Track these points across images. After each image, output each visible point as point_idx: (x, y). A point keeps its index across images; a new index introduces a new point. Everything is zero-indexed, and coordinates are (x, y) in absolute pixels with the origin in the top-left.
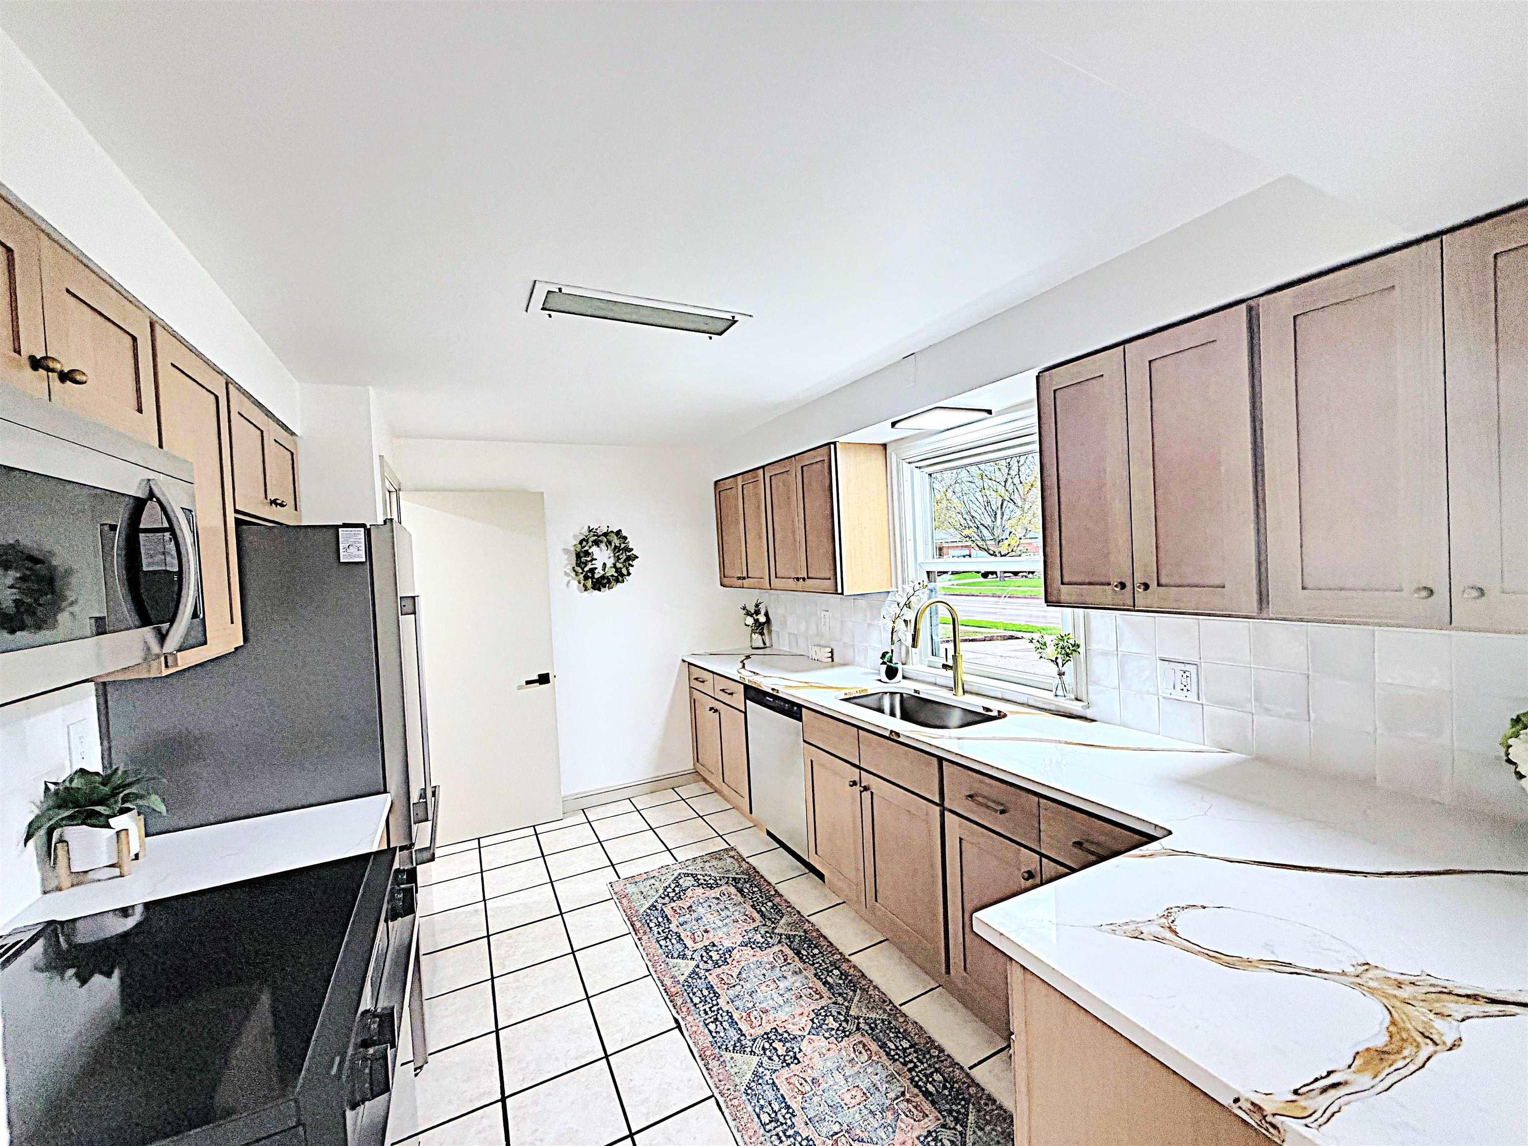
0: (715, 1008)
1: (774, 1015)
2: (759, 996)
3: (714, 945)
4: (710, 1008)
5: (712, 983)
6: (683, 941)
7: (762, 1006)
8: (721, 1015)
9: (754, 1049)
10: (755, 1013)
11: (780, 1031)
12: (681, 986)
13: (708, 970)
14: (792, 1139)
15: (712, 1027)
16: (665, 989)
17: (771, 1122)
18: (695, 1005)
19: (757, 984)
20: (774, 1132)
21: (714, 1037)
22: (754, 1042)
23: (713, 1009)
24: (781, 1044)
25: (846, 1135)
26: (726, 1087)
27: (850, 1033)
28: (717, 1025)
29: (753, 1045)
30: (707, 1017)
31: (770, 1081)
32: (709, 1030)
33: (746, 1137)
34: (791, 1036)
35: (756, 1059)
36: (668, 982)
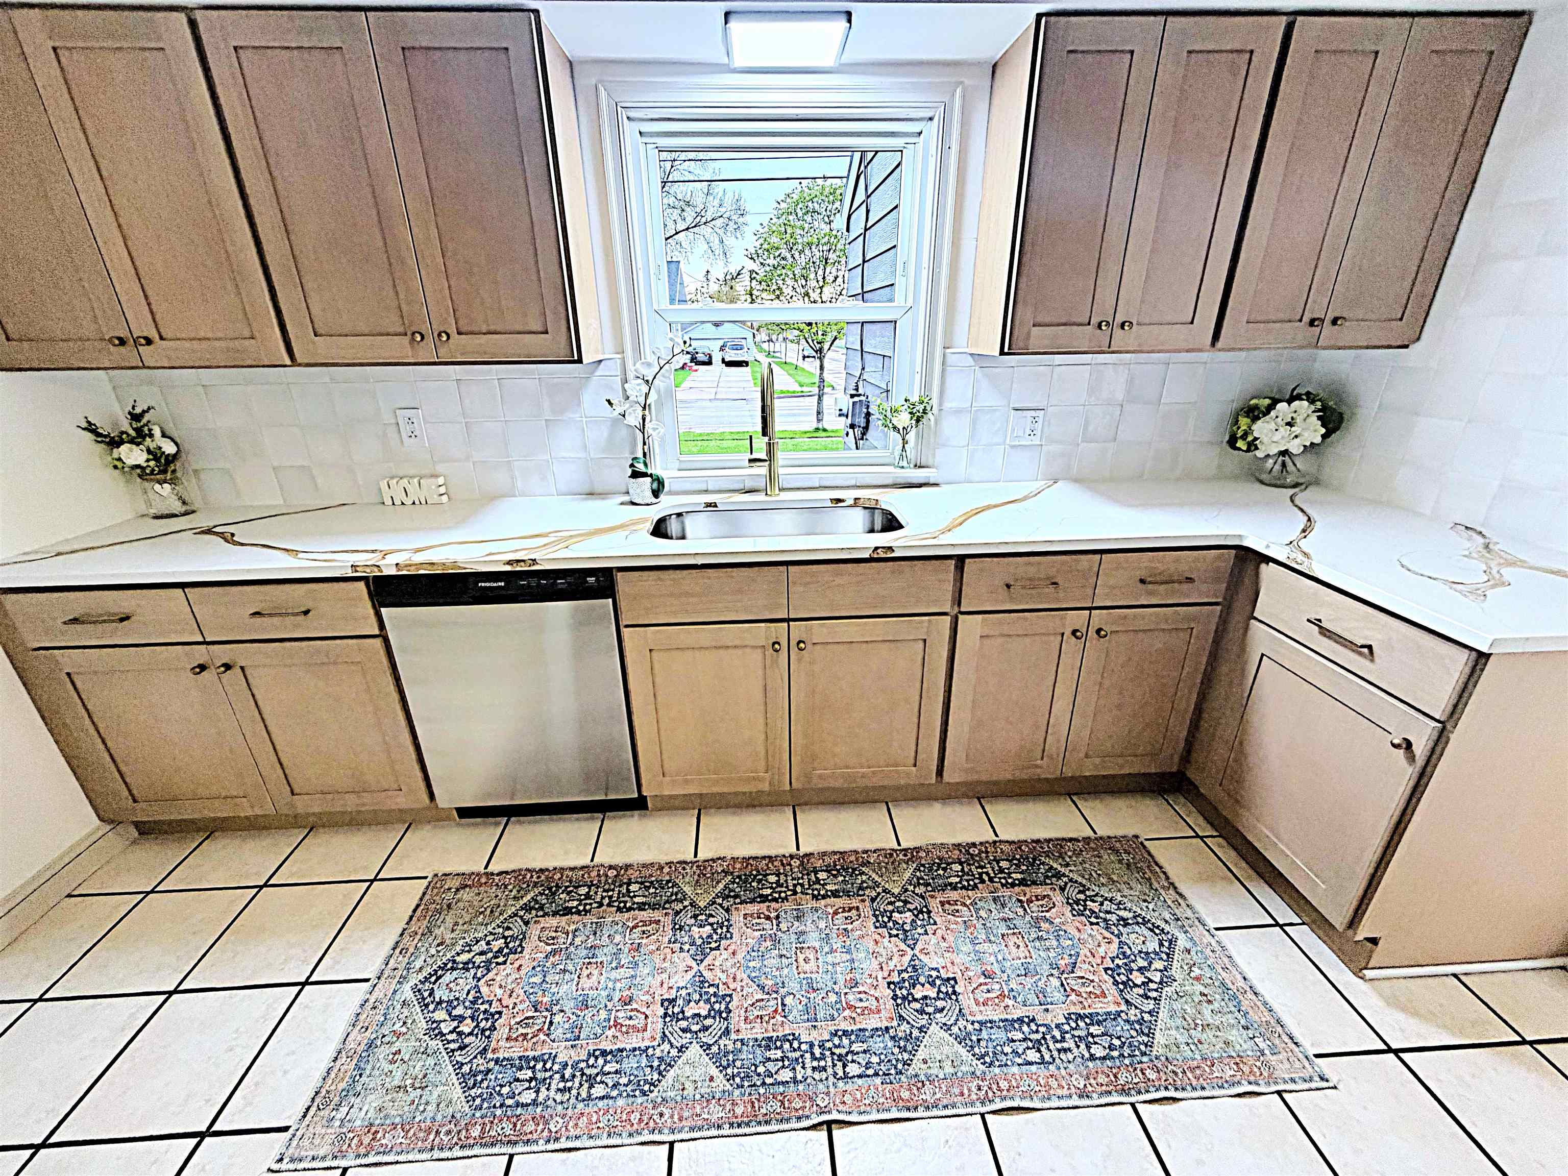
0: (817, 1051)
1: (866, 975)
2: (822, 979)
3: (672, 1001)
4: (814, 1058)
5: (760, 1037)
6: (621, 1050)
7: (841, 982)
8: (836, 1047)
9: (919, 1025)
10: (850, 997)
11: (896, 980)
12: (737, 1092)
13: (727, 1032)
14: (1068, 1036)
15: (853, 1069)
16: (731, 1125)
17: (1039, 1051)
18: (795, 1081)
19: (796, 972)
20: (1055, 1054)
21: (876, 1074)
22: (904, 1019)
23: (818, 1055)
24: (918, 986)
25: (1065, 975)
26: (974, 1089)
27: (926, 906)
28: (853, 1061)
29: (908, 1023)
30: (830, 1071)
31: (977, 1026)
32: (860, 1076)
33: (1060, 1092)
34: (909, 969)
35: (934, 1028)
36: (716, 1113)
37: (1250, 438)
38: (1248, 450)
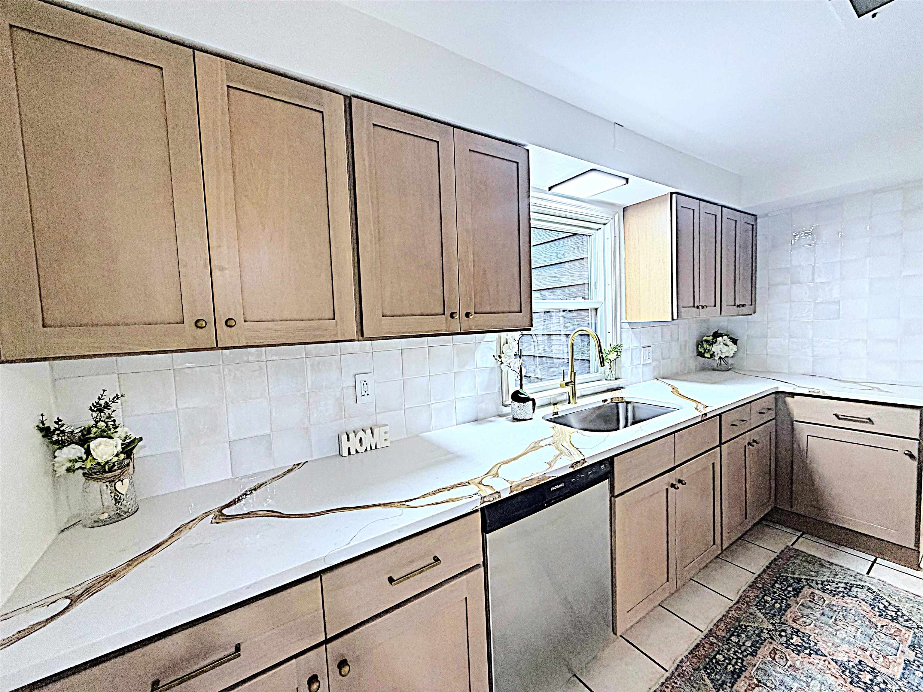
37: (711, 353)
38: (711, 357)
